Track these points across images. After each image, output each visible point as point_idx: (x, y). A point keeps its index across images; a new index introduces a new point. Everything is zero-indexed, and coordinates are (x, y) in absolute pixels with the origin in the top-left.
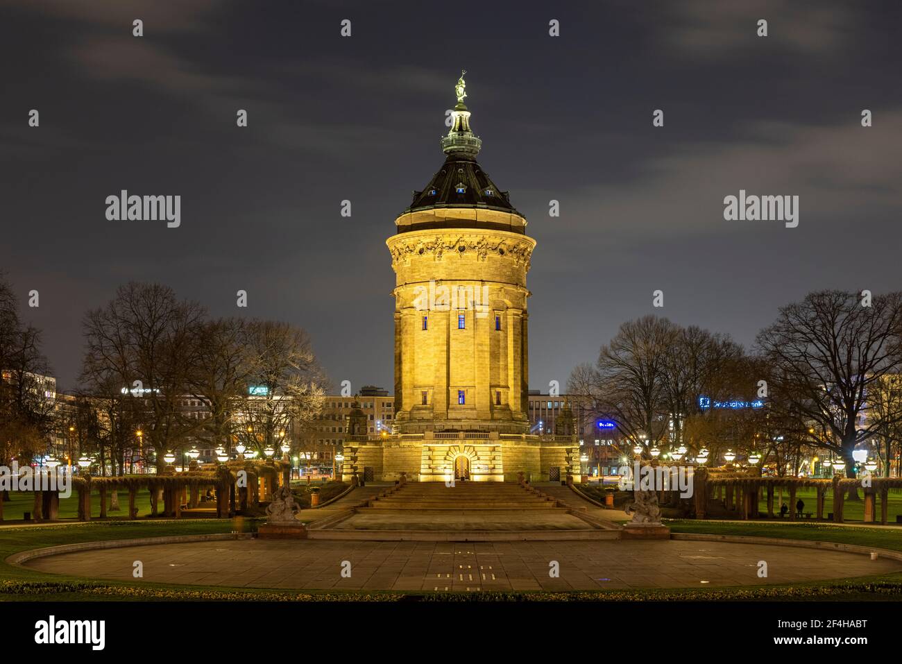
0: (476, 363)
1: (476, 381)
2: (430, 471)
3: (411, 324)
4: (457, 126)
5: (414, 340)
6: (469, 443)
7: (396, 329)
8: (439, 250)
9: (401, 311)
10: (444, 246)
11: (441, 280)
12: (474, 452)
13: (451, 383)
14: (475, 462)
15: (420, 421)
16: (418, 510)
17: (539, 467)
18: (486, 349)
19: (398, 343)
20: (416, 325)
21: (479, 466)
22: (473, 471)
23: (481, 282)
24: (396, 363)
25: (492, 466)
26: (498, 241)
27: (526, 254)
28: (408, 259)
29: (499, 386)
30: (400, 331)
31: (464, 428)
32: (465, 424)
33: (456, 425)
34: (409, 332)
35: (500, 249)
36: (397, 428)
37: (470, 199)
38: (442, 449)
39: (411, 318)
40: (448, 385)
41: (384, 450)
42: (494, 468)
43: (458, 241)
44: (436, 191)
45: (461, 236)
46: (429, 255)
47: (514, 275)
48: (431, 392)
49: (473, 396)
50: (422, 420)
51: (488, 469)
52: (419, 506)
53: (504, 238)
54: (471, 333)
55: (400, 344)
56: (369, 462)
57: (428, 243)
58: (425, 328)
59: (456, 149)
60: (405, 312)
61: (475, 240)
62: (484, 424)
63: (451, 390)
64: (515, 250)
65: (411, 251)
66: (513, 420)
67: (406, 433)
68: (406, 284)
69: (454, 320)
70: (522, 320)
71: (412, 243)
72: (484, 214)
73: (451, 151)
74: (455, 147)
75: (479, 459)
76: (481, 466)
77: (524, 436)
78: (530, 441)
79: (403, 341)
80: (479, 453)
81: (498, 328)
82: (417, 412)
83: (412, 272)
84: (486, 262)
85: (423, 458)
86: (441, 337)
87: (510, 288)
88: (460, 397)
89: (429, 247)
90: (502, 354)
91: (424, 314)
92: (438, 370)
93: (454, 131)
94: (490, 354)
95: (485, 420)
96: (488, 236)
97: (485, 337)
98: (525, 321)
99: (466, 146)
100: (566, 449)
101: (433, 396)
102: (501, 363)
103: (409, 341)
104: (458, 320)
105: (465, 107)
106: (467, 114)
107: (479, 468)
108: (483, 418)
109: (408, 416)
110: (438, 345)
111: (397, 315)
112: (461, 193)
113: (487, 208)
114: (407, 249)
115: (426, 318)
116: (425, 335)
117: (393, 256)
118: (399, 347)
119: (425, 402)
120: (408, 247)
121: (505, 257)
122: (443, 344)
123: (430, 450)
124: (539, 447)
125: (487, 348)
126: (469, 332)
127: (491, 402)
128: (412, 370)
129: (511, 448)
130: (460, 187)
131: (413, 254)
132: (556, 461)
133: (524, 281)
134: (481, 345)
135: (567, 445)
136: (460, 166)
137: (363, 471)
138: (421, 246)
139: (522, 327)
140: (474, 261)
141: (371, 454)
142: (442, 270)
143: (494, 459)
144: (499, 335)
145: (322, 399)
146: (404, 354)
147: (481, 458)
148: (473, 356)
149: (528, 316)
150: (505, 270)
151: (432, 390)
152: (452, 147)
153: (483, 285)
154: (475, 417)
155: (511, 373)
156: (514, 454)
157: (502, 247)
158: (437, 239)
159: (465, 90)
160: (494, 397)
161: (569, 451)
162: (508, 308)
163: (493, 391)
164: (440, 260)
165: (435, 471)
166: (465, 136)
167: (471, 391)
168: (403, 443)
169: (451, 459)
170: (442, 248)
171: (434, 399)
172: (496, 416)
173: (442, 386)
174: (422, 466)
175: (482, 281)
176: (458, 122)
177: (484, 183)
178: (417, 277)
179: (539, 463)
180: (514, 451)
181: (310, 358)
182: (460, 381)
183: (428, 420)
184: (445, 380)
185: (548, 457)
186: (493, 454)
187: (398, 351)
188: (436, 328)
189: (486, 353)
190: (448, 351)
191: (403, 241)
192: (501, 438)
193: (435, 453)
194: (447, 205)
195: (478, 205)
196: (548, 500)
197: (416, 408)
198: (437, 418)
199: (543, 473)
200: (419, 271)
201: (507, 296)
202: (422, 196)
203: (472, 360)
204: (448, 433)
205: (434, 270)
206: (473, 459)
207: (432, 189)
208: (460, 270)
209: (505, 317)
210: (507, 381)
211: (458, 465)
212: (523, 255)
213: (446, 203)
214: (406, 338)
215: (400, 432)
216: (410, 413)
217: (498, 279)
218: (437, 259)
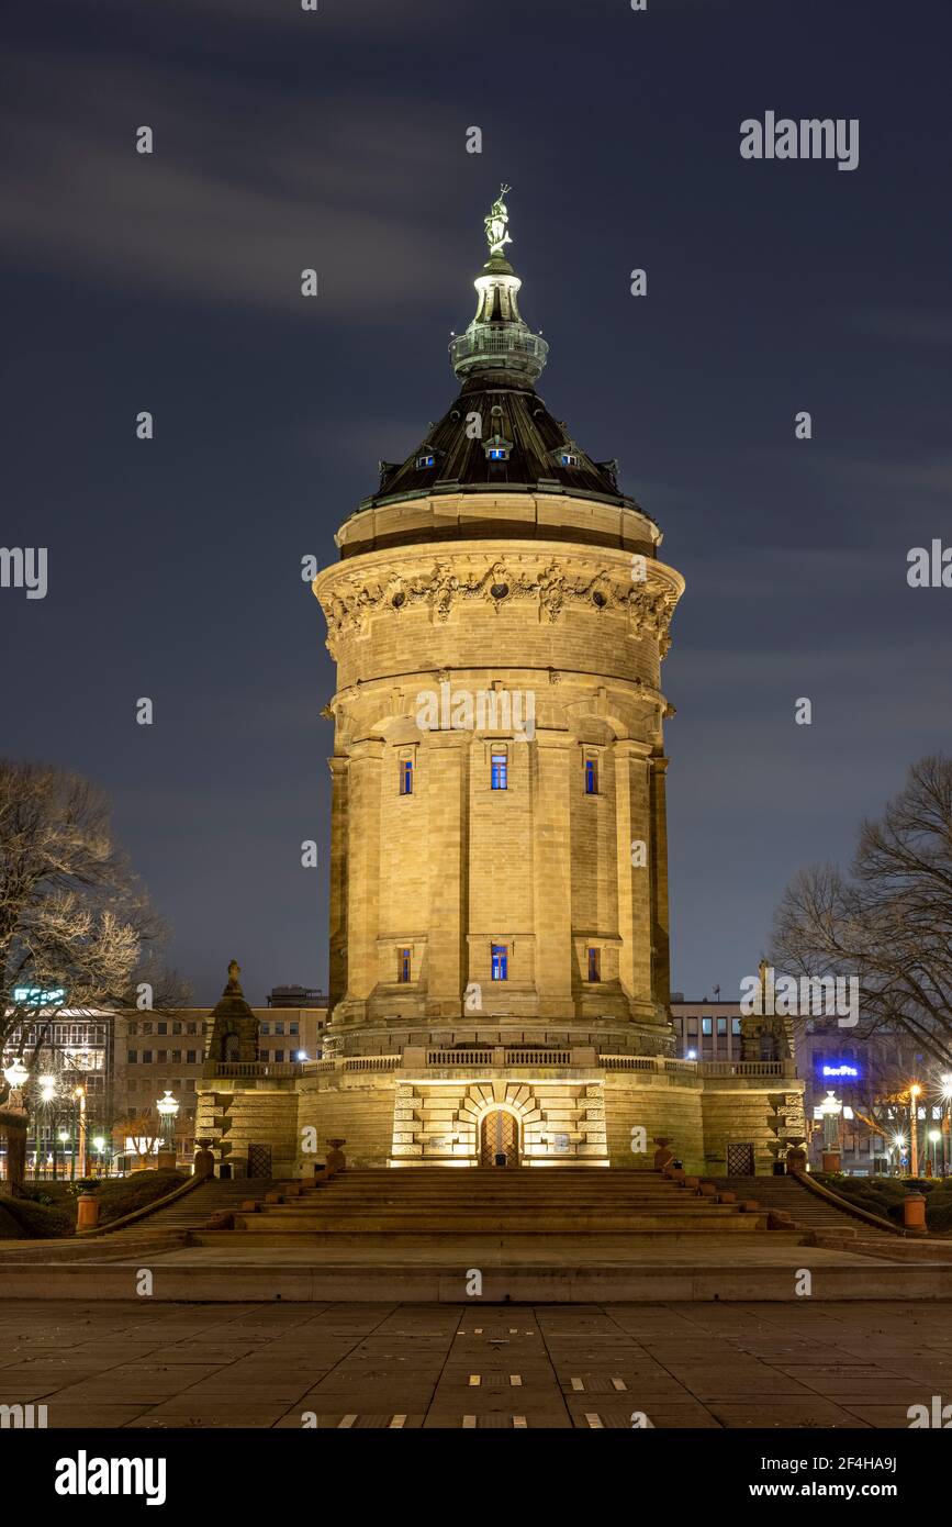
0: (536, 875)
1: (537, 922)
2: (417, 1150)
3: (370, 780)
4: (489, 310)
5: (378, 822)
6: (518, 1075)
7: (335, 798)
8: (443, 594)
9: (347, 749)
10: (455, 584)
11: (448, 669)
12: (532, 1101)
13: (472, 926)
14: (536, 1127)
15: (390, 1023)
16: (369, 1234)
17: (701, 1143)
18: (561, 839)
19: (339, 832)
20: (385, 782)
21: (546, 1136)
22: (528, 1150)
23: (547, 673)
24: (333, 881)
25: (579, 1136)
26: (589, 572)
27: (659, 610)
28: (366, 622)
29: (594, 934)
30: (345, 803)
31: (506, 1041)
32: (509, 1030)
33: (486, 1033)
34: (365, 801)
35: (595, 594)
36: (333, 1043)
37: (520, 472)
38: (449, 1092)
39: (371, 766)
40: (465, 932)
41: (301, 1101)
42: (584, 1142)
43: (491, 572)
44: (437, 457)
45: (498, 559)
46: (417, 608)
47: (630, 656)
48: (420, 948)
49: (526, 958)
50: (398, 1021)
51: (569, 1143)
52: (375, 1225)
53: (604, 565)
54: (524, 800)
55: (345, 835)
56: (261, 1132)
57: (415, 579)
58: (407, 789)
59: (485, 362)
60: (357, 751)
61: (533, 570)
62: (559, 1029)
63: (473, 944)
64: (634, 596)
65: (374, 600)
66: (632, 1020)
67: (359, 1055)
68: (360, 682)
69: (480, 766)
70: (653, 773)
71: (375, 581)
72: (555, 506)
73: (474, 368)
74: (484, 357)
75: (544, 1118)
76: (551, 1138)
77: (660, 1060)
78: (676, 1074)
79: (352, 825)
80: (544, 1104)
81: (592, 789)
82: (386, 1001)
83: (376, 653)
84: (559, 624)
85: (397, 1115)
86: (447, 809)
87: (620, 689)
88: (495, 962)
89: (419, 589)
90: (602, 854)
91: (405, 754)
92: (437, 894)
93: (481, 320)
94: (574, 854)
95: (561, 1020)
96: (565, 560)
97: (558, 808)
98: (658, 776)
99: (509, 353)
100: (769, 1095)
101: (426, 959)
102: (600, 876)
103: (366, 822)
104: (489, 768)
105: (508, 267)
106: (512, 283)
107: (544, 1142)
108: (557, 1015)
109: (362, 1011)
110: (439, 829)
111: (337, 763)
112: (497, 461)
113: (563, 493)
114: (364, 597)
115: (409, 765)
116: (408, 808)
117: (330, 620)
118: (342, 841)
119: (405, 976)
120: (365, 591)
121: (607, 613)
122: (451, 828)
123: (416, 1094)
124: (701, 1091)
125: (563, 838)
126: (518, 797)
127: (575, 974)
128: (372, 895)
129: (627, 1093)
130: (494, 445)
131: (378, 607)
132: (745, 1127)
133: (657, 674)
134: (549, 828)
135: (772, 1086)
136: (497, 399)
137: (245, 1154)
138: (396, 587)
139: (652, 789)
140: (529, 622)
141: (268, 1112)
142: (448, 645)
143: (584, 1118)
144: (594, 805)
145: (129, 955)
146: (354, 856)
147: (551, 1115)
148: (528, 856)
149: (666, 762)
150: (607, 645)
151: (423, 945)
152: (477, 358)
153: (552, 680)
154: (533, 1011)
155: (625, 901)
156: (634, 1107)
157: (600, 587)
158: (438, 567)
159: (507, 227)
160: (584, 961)
161: (777, 1102)
162: (615, 739)
163: (579, 945)
164: (444, 619)
165: (430, 1151)
166: (506, 331)
167: (523, 945)
168: (348, 1081)
169: (472, 1118)
170: (450, 589)
171: (428, 967)
172: (587, 1009)
173: (449, 933)
174: (396, 1138)
175: (550, 669)
176: (491, 300)
177: (554, 439)
178: (387, 663)
179: (700, 1134)
180: (638, 1098)
181: (102, 852)
182: (495, 921)
183: (412, 1022)
184: (456, 919)
185: (725, 1116)
186: (583, 1105)
187: (339, 854)
188: (434, 789)
189: (562, 850)
190: (465, 844)
191: (353, 577)
192: (601, 1064)
193: (429, 1103)
194: (463, 486)
195: (540, 487)
196: (742, 1210)
197: (382, 992)
198: (435, 1015)
199: (710, 1158)
200: (393, 649)
201: (614, 709)
202: (402, 472)
203: (525, 867)
204: (467, 1054)
205: (430, 646)
206: (528, 1118)
207: (427, 452)
208: (495, 642)
209: (610, 760)
210: (615, 921)
211: (489, 1134)
212: (653, 610)
213: (460, 482)
214: (358, 815)
215: (340, 1053)
216: (368, 1004)
217: (590, 666)
218: (437, 616)
